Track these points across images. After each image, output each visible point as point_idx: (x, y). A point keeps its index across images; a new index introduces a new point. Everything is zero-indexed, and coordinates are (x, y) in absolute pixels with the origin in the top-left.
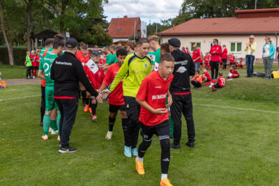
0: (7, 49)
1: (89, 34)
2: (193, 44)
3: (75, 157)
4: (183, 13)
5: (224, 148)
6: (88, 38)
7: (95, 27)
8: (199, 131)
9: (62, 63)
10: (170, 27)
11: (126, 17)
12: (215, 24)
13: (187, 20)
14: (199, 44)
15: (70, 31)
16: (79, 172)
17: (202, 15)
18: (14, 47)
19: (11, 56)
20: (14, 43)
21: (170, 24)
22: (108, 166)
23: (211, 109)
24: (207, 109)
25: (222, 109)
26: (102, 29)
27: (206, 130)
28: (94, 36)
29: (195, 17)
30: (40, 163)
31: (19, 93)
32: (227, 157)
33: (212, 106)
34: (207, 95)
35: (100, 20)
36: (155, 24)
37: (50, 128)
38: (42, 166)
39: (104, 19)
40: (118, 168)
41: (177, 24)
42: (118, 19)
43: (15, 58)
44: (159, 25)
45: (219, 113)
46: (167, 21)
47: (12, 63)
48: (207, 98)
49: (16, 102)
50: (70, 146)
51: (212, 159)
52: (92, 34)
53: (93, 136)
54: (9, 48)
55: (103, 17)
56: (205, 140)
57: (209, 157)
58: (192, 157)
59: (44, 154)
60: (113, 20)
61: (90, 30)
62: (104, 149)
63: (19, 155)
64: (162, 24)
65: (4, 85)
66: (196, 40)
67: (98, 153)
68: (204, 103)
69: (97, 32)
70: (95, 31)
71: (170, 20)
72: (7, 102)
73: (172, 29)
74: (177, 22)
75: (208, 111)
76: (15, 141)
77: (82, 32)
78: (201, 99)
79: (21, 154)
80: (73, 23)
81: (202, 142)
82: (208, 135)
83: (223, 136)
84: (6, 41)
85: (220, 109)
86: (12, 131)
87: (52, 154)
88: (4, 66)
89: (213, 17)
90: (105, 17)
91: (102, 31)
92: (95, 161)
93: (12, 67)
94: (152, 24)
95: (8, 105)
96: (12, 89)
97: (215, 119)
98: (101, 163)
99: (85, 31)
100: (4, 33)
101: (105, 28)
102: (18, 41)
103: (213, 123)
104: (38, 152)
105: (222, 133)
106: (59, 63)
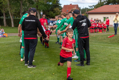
0: (11, 19)
1: (52, 13)
2: (105, 18)
3: (34, 70)
4: (100, 2)
5: (115, 68)
6: (52, 15)
7: (55, 9)
8: (102, 59)
9: (30, 21)
10: (93, 9)
11: (71, 4)
12: (116, 7)
13: (102, 6)
15: (43, 11)
16: (35, 77)
17: (110, 3)
18: (15, 18)
19: (12, 22)
20: (15, 17)
22: (51, 74)
24: (108, 49)
25: (117, 49)
26: (59, 10)
27: (106, 59)
28: (55, 14)
29: (106, 4)
30: (15, 72)
31: (14, 39)
32: (116, 72)
33: (111, 47)
35: (57, 5)
36: (85, 8)
38: (16, 73)
39: (60, 5)
40: (55, 76)
41: (96, 8)
42: (67, 5)
43: (15, 23)
45: (114, 51)
46: (92, 6)
47: (13, 26)
48: (109, 44)
49: (11, 43)
50: (33, 64)
51: (107, 73)
52: (54, 13)
56: (105, 64)
57: (106, 72)
58: (97, 72)
59: (18, 68)
60: (65, 6)
61: (53, 11)
63: (6, 68)
64: (89, 8)
65: (7, 36)
66: (106, 16)
67: (47, 68)
68: (107, 46)
69: (56, 12)
70: (55, 11)
71: (93, 6)
72: (6, 43)
76: (5, 61)
77: (48, 12)
78: (106, 44)
79: (7, 67)
81: (103, 65)
82: (106, 61)
83: (115, 62)
84: (10, 15)
85: (115, 49)
86: (5, 57)
87: (23, 68)
88: (9, 27)
89: (116, 4)
91: (59, 12)
92: (44, 72)
93: (13, 28)
95: (6, 45)
96: (10, 38)
97: (112, 54)
98: (47, 73)
99: (50, 11)
100: (9, 11)
101: (60, 10)
102: (17, 16)
103: (111, 56)
104: (16, 67)
105: (115, 61)
106: (28, 21)
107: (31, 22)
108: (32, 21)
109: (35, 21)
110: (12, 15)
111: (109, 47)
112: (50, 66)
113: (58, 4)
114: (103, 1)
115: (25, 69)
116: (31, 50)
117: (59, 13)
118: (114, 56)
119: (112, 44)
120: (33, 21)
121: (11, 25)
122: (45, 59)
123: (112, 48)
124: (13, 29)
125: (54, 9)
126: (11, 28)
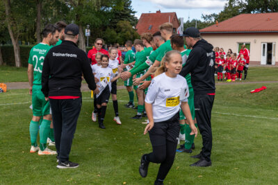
0: (13, 47)
1: (113, 32)
2: (241, 44)
3: (77, 173)
6: (112, 37)
7: (121, 24)
8: (240, 146)
9: (63, 55)
10: (213, 24)
11: (159, 12)
12: (268, 20)
13: (234, 15)
14: (248, 45)
15: (90, 28)
17: (253, 10)
18: (23, 45)
19: (17, 56)
20: (24, 42)
21: (213, 20)
23: (258, 121)
24: (253, 121)
25: (273, 121)
26: (129, 26)
27: (250, 145)
28: (119, 34)
29: (244, 12)
30: (32, 178)
31: (22, 97)
33: (260, 117)
34: (254, 104)
35: (125, 14)
36: (194, 21)
37: (48, 139)
39: (132, 14)
41: (219, 22)
42: (149, 14)
43: (23, 58)
44: (199, 22)
45: (268, 125)
46: (209, 17)
47: (18, 64)
48: (254, 107)
49: (16, 108)
51: (253, 181)
52: (117, 32)
53: (104, 149)
54: (15, 46)
55: (131, 11)
56: (247, 157)
57: (250, 178)
59: (38, 169)
60: (143, 15)
61: (115, 27)
62: (115, 165)
63: (7, 169)
64: (203, 20)
65: (4, 88)
66: (244, 40)
67: (107, 170)
68: (250, 113)
69: (124, 30)
70: (121, 28)
71: (214, 15)
72: (4, 108)
73: (215, 26)
74: (221, 18)
75: (255, 123)
77: (104, 30)
78: (246, 109)
79: (11, 168)
80: (91, 16)
81: (243, 160)
82: (250, 151)
83: (270, 153)
84: (12, 37)
85: (269, 121)
86: (4, 141)
87: (49, 169)
88: (9, 68)
89: (267, 12)
90: (134, 12)
91: (129, 29)
92: (102, 178)
93: (18, 69)
94: (190, 21)
95: (5, 111)
96: (13, 94)
97: (262, 132)
98: (108, 182)
99: (108, 29)
100: (9, 28)
101: (133, 25)
102: (27, 40)
103: (260, 138)
104: (32, 166)
105: (270, 150)
106: (58, 55)
107: (66, 57)
108: (68, 55)
109: (75, 56)
110: (15, 38)
111: (254, 116)
112: (115, 163)
113: (127, 12)
114: (237, 5)
115: (54, 172)
116: (65, 124)
117: (129, 34)
118: (268, 139)
119: (261, 108)
120: (72, 55)
121: (14, 63)
122: (101, 147)
123: (263, 119)
124: (19, 72)
125: (118, 24)
126: (13, 70)
